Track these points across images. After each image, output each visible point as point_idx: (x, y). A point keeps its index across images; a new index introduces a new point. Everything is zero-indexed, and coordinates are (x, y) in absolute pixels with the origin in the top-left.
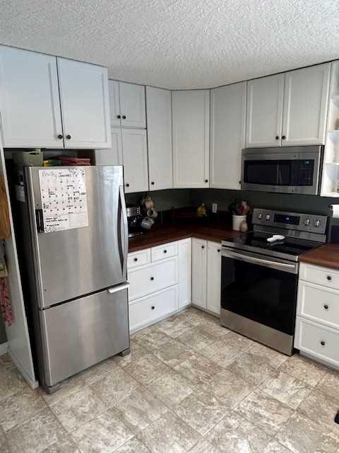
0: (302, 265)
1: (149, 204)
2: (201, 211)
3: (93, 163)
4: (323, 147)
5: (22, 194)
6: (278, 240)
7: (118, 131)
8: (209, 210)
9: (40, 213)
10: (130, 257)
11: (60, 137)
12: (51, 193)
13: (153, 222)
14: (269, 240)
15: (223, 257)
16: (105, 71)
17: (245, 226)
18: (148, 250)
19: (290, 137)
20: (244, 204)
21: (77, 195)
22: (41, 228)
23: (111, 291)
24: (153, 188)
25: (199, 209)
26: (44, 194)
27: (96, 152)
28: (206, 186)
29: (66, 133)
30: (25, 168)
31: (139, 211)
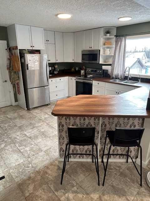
0: (93, 81)
1: (56, 67)
2: (73, 70)
3: (40, 53)
4: (99, 50)
5: (23, 60)
6: (91, 77)
7: (46, 45)
8: (75, 69)
9: (27, 65)
10: (50, 80)
11: (32, 46)
12: (30, 60)
13: (58, 72)
14: (88, 76)
15: (76, 81)
16: (43, 29)
17: (84, 73)
18: (55, 79)
19: (93, 47)
20: (84, 67)
21: (36, 61)
22: (28, 69)
23: (45, 87)
24: (57, 62)
25: (72, 69)
26: (28, 60)
27: (41, 51)
28: (73, 61)
29: (33, 46)
30: (24, 54)
31: (53, 68)
